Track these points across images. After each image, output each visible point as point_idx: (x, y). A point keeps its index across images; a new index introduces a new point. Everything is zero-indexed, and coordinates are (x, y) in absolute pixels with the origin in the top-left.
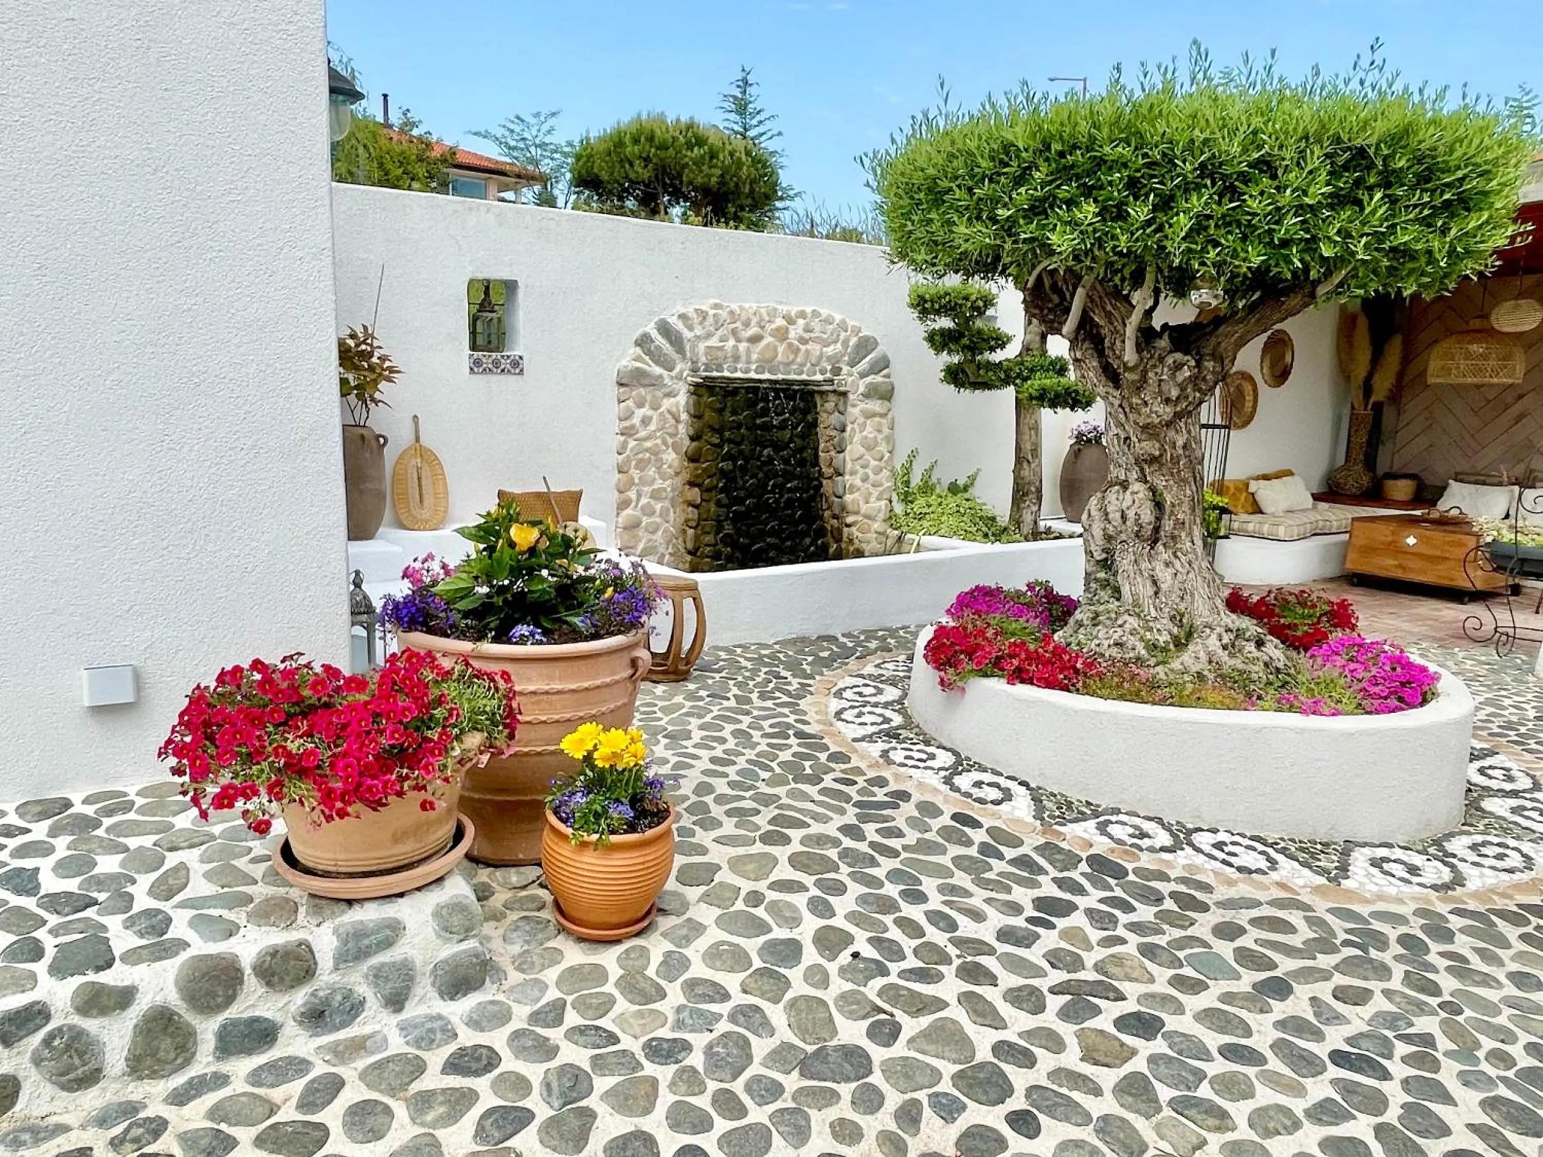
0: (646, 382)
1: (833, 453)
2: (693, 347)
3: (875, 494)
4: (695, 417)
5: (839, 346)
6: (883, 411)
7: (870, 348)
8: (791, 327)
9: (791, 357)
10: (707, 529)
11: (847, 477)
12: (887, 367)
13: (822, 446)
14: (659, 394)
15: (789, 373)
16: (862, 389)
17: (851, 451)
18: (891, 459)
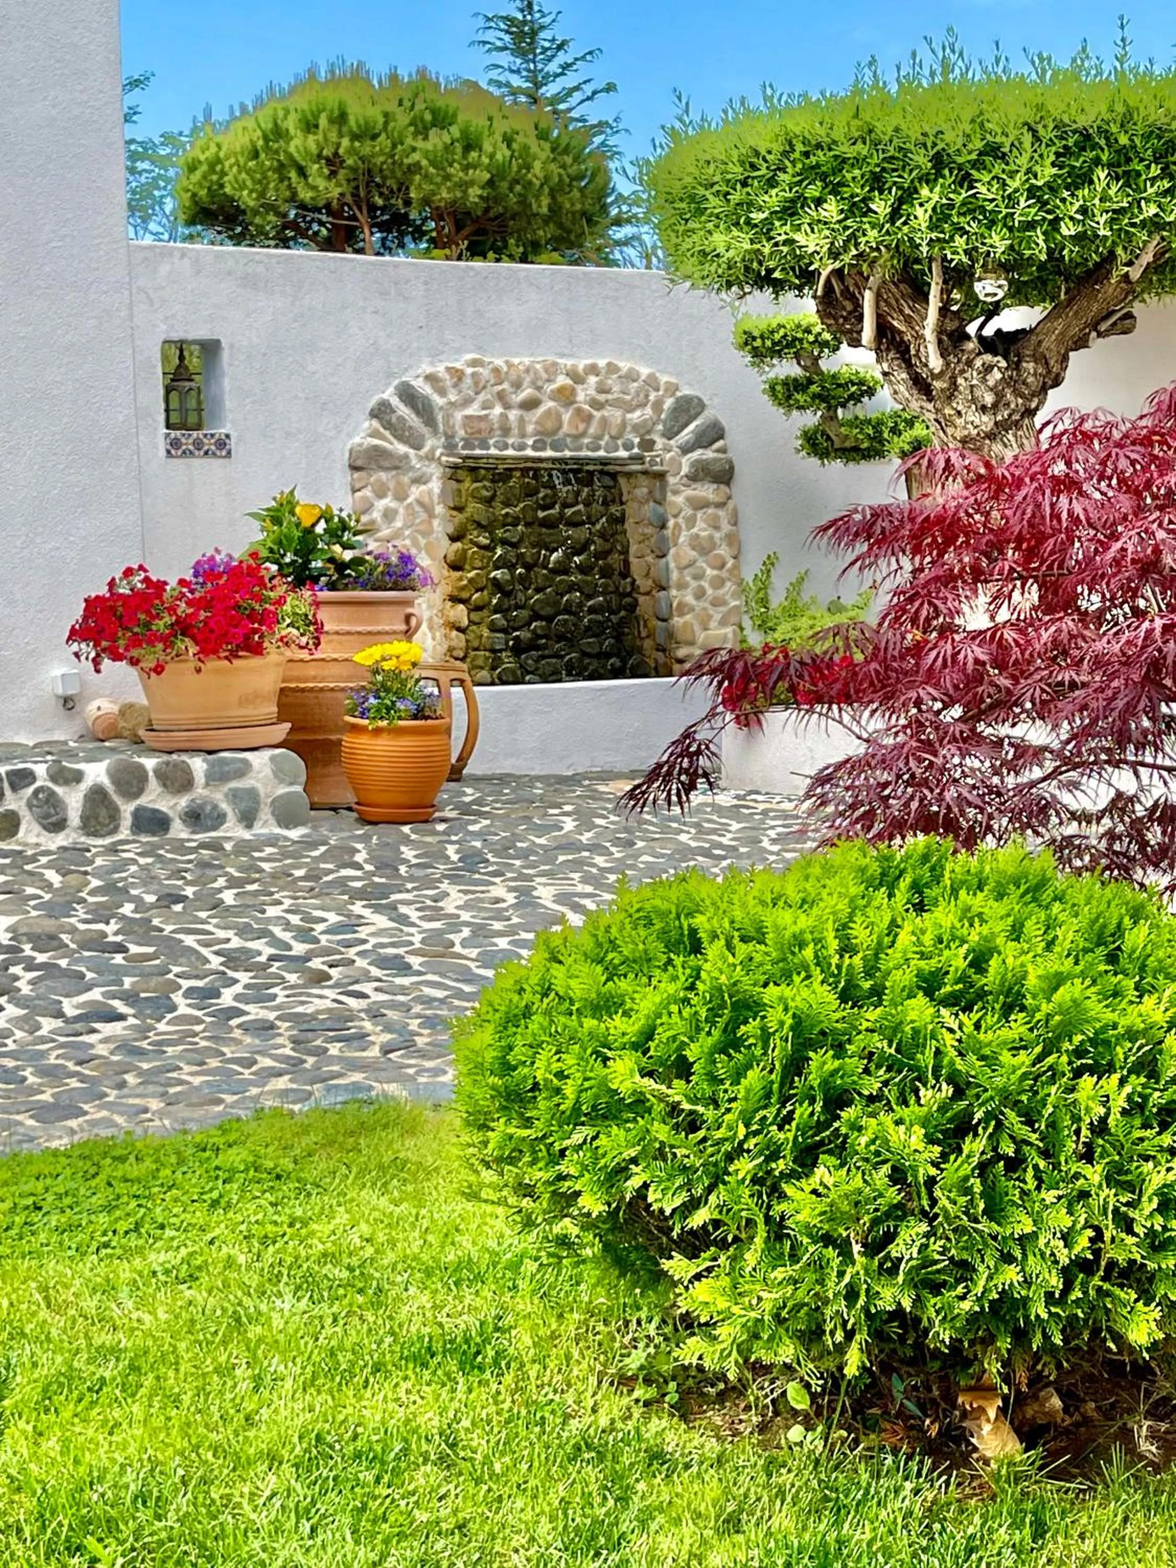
0: (386, 464)
1: (650, 559)
2: (448, 417)
3: (717, 617)
4: (455, 508)
5: (648, 411)
6: (717, 499)
7: (693, 412)
8: (579, 388)
9: (582, 427)
10: (480, 662)
11: (674, 592)
12: (721, 437)
13: (633, 549)
14: (406, 480)
15: (579, 449)
16: (685, 470)
17: (677, 555)
18: (736, 567)
